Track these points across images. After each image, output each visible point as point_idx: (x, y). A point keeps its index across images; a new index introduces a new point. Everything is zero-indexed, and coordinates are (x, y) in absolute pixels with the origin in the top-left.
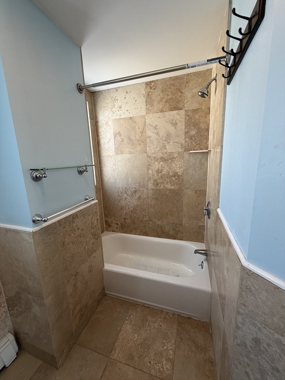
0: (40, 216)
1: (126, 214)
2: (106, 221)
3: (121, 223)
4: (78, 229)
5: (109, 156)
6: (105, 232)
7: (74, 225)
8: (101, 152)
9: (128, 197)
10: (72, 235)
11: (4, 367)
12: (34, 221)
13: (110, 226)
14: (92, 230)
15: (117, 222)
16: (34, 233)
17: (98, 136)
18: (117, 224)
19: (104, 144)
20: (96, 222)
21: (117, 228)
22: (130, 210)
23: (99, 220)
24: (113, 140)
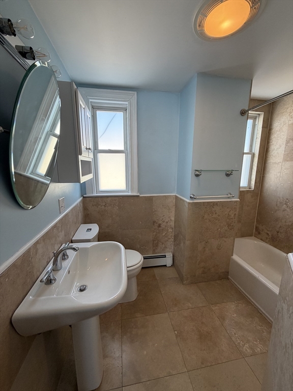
0: (194, 195)
1: (280, 227)
2: (256, 227)
3: (272, 235)
4: (216, 213)
5: (276, 163)
6: (253, 237)
7: (213, 209)
8: (268, 159)
9: (288, 210)
10: (210, 215)
11: (166, 266)
12: (191, 197)
13: (259, 233)
14: (228, 220)
15: (268, 232)
16: (189, 203)
17: (268, 143)
18: (268, 234)
19: (273, 151)
20: (233, 215)
21: (267, 238)
22: (287, 224)
23: (237, 215)
24: (284, 146)
